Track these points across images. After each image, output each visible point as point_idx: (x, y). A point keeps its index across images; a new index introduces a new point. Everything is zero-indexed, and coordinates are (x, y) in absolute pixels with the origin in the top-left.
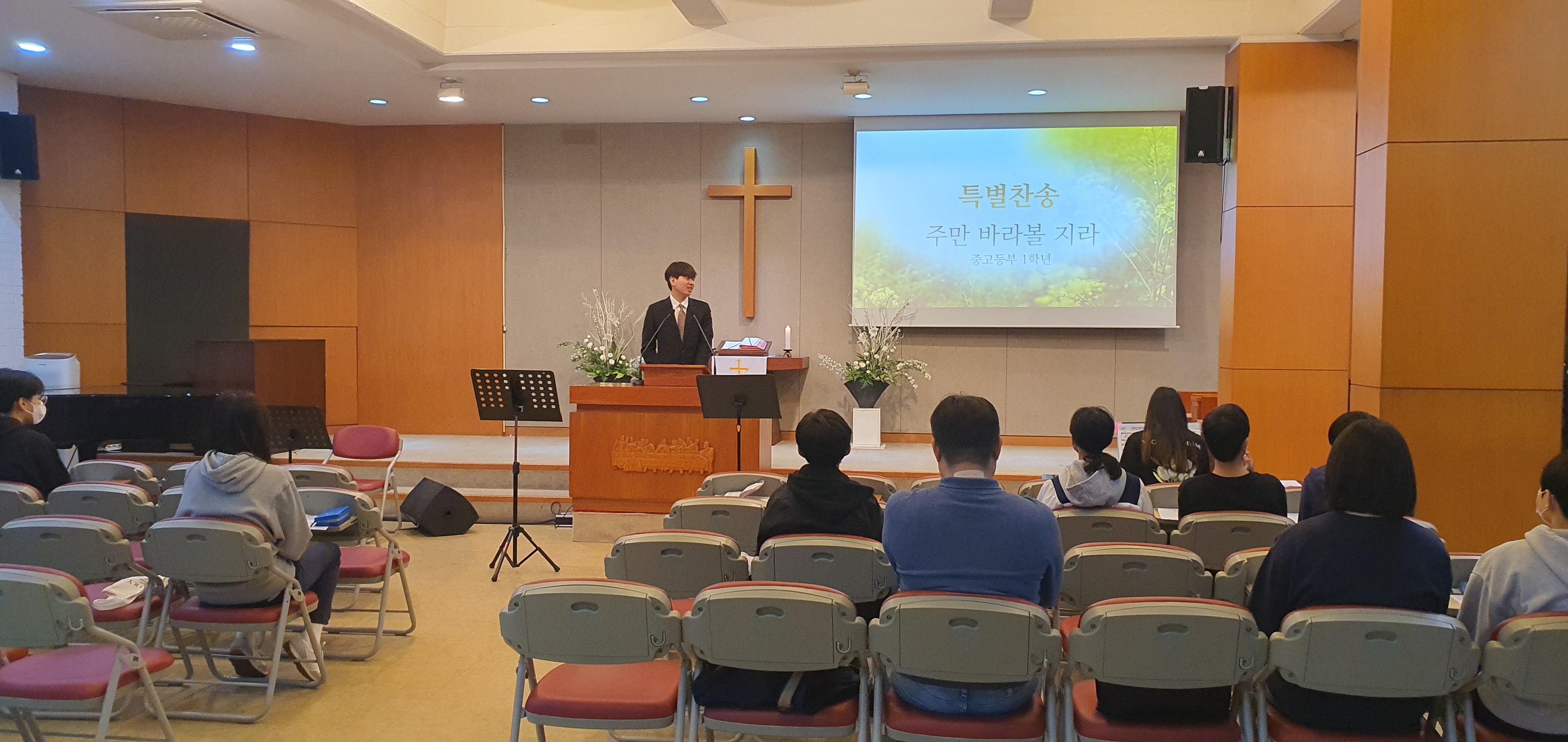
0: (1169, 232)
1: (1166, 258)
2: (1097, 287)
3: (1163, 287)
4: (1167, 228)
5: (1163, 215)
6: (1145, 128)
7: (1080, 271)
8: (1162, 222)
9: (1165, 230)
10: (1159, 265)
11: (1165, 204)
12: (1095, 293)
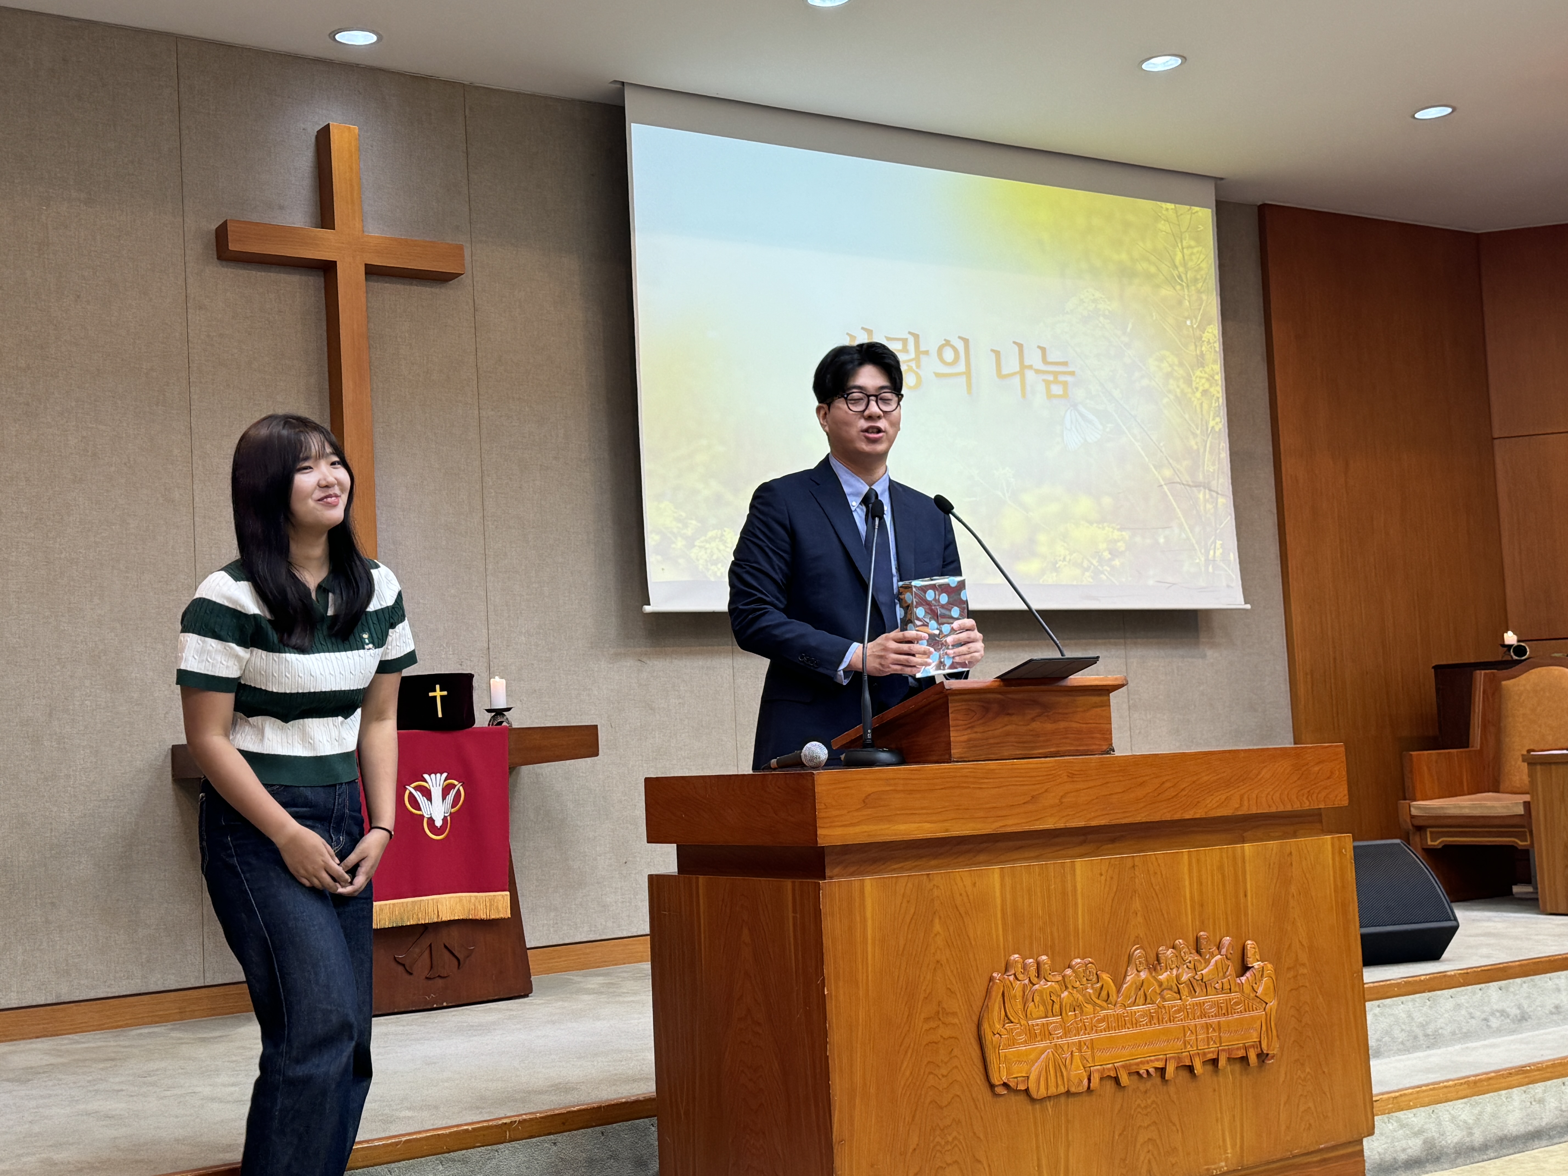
0: (1217, 429)
1: (1218, 480)
2: (1116, 541)
3: (1219, 543)
4: (1213, 419)
5: (1205, 392)
6: (1166, 205)
7: (1084, 505)
8: (1205, 406)
9: (1212, 423)
10: (1207, 496)
11: (1207, 369)
12: (1115, 554)
